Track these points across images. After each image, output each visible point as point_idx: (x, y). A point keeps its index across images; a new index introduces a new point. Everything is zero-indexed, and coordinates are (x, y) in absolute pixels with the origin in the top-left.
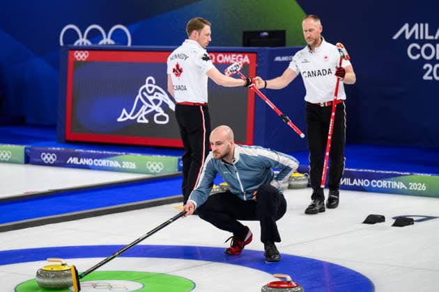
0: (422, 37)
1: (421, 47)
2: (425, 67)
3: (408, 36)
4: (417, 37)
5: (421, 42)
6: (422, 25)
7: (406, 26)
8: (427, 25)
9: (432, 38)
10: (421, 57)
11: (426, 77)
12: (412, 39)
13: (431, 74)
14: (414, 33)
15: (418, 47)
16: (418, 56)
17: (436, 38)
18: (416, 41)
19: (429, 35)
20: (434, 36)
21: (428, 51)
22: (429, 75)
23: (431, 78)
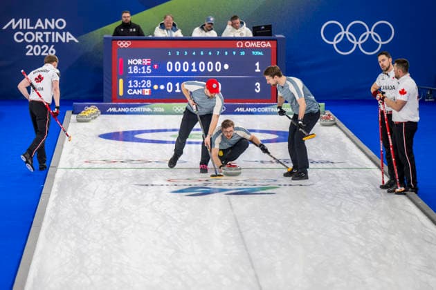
0: (25, 28)
1: (24, 33)
2: (27, 47)
3: (14, 27)
4: (21, 28)
5: (25, 31)
6: (25, 20)
7: (13, 21)
8: (28, 20)
9: (32, 28)
10: (24, 41)
11: (28, 54)
12: (18, 29)
13: (32, 52)
14: (19, 25)
15: (22, 34)
16: (22, 40)
17: (36, 28)
18: (21, 31)
19: (31, 26)
20: (34, 26)
21: (30, 37)
22: (31, 52)
23: (32, 54)
